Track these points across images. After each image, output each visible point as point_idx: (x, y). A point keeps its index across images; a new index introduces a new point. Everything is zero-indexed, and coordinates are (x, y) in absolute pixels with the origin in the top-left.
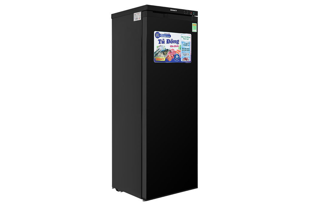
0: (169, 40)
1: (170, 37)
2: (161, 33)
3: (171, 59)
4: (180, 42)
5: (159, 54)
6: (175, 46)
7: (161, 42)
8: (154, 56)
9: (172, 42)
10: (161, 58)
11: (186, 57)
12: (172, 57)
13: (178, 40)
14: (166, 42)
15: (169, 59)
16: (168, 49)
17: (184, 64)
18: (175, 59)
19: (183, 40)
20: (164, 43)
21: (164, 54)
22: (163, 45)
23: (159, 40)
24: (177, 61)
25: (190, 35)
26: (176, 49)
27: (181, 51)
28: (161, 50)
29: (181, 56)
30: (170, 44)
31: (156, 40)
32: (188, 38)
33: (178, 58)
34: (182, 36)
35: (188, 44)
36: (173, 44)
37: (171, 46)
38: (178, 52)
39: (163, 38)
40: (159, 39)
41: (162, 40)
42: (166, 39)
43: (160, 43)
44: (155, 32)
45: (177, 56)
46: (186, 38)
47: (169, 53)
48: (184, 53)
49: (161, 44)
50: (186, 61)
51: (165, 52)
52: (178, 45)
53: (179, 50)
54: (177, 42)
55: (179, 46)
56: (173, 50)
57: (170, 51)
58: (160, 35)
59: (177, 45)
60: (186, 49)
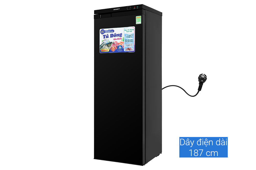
0: (113, 34)
1: (113, 32)
2: (105, 29)
3: (115, 50)
4: (123, 35)
5: (104, 47)
6: (118, 39)
7: (106, 37)
8: (100, 48)
9: (116, 35)
10: (106, 49)
11: (129, 47)
12: (115, 48)
13: (121, 34)
14: (109, 36)
15: (112, 50)
16: (111, 42)
17: (127, 53)
18: (118, 50)
19: (126, 32)
20: (108, 37)
21: (108, 46)
22: (107, 39)
23: (104, 36)
24: (120, 51)
25: (133, 28)
26: (119, 41)
27: (125, 42)
28: (106, 43)
29: (124, 47)
30: (114, 38)
31: (101, 36)
32: (131, 31)
33: (121, 49)
34: (125, 29)
35: (132, 36)
36: (116, 38)
37: (114, 39)
38: (121, 44)
39: (107, 33)
40: (104, 34)
41: (107, 35)
42: (109, 34)
43: (104, 38)
44: (101, 30)
45: (120, 47)
46: (129, 31)
47: (113, 45)
48: (127, 44)
49: (106, 39)
50: (129, 51)
51: (109, 44)
52: (122, 37)
53: (122, 42)
54: (120, 35)
55: (122, 39)
56: (117, 42)
57: (113, 43)
58: (104, 32)
59: (120, 38)
60: (129, 40)
